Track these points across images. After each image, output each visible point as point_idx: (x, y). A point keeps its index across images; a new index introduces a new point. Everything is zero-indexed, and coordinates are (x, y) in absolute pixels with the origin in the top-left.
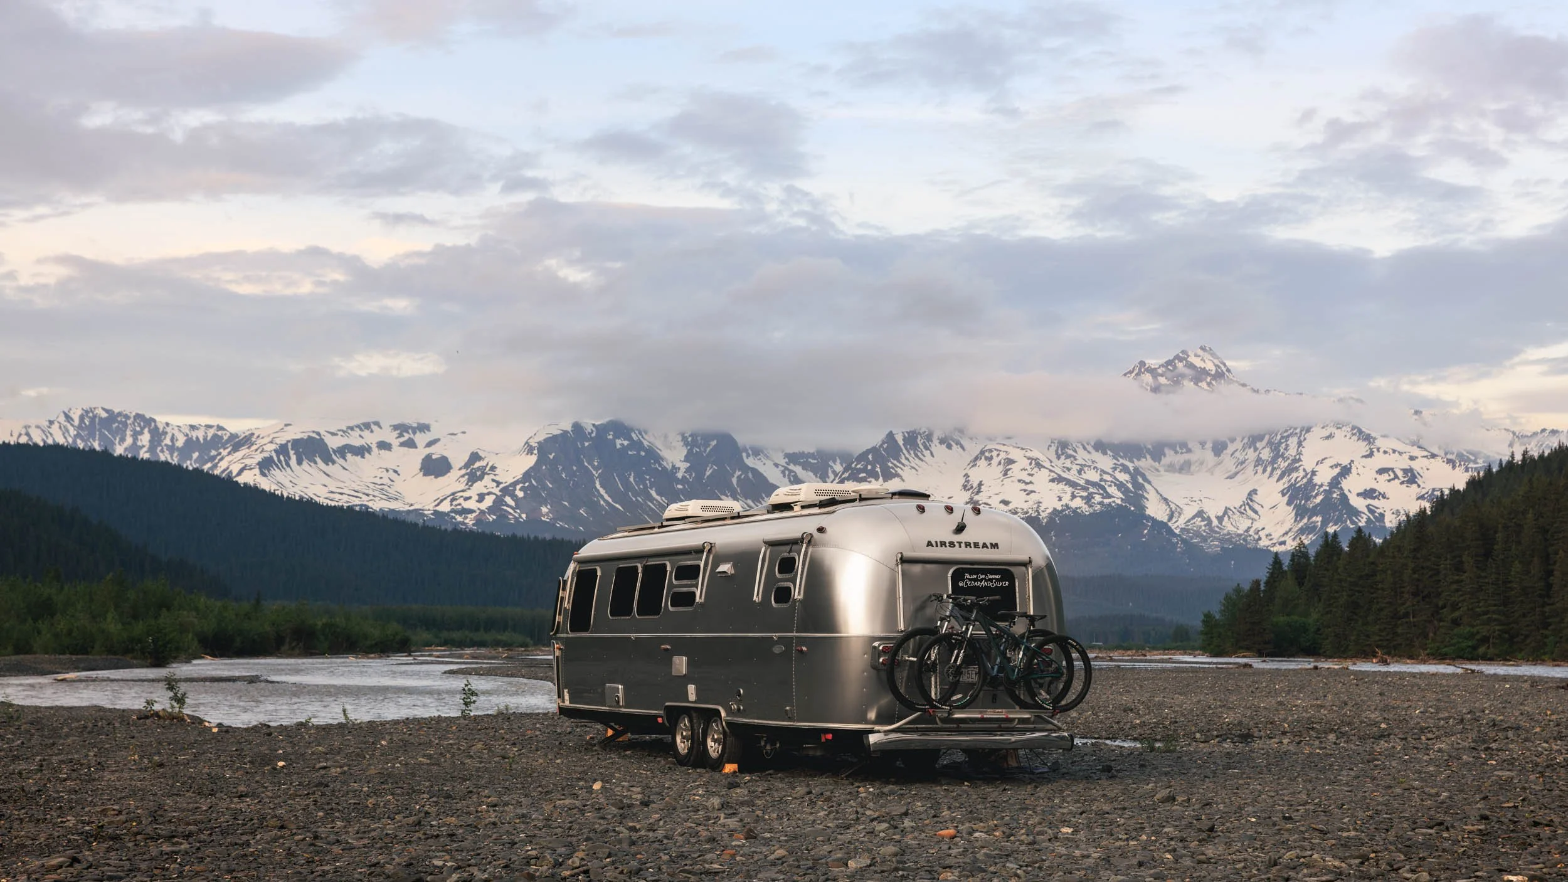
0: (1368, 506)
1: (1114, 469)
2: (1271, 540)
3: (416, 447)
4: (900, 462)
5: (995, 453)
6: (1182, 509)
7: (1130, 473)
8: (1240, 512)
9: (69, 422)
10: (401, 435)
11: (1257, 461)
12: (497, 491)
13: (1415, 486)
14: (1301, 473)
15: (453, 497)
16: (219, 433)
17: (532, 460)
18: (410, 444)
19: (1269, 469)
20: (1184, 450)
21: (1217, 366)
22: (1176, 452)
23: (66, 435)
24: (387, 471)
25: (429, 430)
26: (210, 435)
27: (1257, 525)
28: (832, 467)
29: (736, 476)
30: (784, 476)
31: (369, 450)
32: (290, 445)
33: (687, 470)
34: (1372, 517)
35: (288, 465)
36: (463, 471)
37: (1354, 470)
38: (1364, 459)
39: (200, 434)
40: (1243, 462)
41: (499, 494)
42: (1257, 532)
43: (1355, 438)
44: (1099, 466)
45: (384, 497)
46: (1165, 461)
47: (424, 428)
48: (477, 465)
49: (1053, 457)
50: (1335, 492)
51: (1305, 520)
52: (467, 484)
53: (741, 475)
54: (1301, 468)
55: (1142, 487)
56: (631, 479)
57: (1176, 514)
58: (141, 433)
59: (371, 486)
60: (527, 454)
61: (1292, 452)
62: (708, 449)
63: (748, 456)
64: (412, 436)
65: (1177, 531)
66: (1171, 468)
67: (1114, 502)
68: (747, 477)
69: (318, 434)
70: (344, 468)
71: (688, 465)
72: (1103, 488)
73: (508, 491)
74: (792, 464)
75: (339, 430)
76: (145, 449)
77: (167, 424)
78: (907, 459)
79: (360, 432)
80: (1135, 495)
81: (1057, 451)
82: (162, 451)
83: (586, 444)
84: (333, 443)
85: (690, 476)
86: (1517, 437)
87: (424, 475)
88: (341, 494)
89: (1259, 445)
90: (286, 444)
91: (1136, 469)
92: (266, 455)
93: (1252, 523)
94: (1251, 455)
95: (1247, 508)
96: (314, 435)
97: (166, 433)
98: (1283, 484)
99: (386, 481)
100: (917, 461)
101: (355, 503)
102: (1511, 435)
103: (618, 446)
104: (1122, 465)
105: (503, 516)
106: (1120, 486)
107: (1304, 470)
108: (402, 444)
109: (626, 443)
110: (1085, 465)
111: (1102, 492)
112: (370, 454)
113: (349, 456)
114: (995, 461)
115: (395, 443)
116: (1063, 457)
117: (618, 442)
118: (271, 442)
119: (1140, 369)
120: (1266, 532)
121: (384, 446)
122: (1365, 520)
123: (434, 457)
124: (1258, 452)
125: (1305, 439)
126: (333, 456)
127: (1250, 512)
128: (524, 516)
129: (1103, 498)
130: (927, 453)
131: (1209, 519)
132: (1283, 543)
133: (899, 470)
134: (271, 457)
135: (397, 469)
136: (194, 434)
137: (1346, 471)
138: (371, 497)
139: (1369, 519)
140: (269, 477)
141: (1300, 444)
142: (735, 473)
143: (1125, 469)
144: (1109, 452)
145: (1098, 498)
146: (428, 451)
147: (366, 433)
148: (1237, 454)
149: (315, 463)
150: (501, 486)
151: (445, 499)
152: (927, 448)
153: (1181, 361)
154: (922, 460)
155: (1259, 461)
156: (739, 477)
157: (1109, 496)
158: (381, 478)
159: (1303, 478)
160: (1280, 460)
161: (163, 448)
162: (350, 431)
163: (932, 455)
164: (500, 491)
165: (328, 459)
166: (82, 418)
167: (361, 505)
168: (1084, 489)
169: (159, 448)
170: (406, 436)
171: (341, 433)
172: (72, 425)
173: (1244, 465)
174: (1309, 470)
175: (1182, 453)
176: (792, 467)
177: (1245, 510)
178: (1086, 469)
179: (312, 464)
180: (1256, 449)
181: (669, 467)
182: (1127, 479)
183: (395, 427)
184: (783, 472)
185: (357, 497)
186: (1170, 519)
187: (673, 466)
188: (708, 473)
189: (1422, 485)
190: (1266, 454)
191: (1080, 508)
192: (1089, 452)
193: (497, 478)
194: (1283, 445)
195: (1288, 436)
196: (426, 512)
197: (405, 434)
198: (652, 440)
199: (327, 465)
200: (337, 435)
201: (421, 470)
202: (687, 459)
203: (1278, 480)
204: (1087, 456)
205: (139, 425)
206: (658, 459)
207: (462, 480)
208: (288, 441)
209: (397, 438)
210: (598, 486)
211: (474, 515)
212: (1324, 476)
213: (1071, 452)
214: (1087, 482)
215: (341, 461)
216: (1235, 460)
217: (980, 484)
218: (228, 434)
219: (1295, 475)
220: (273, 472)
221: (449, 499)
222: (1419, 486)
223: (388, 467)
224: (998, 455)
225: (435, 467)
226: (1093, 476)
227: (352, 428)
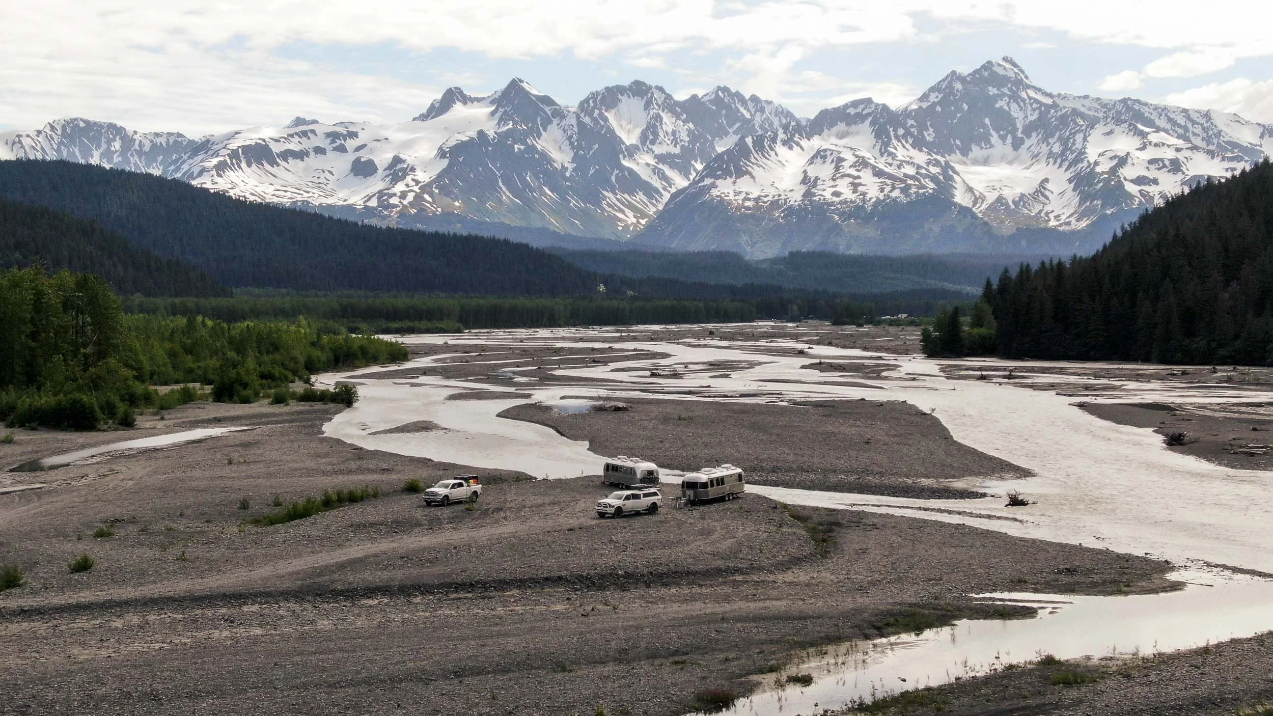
0: (1140, 191)
1: (928, 163)
2: (1058, 221)
3: (347, 152)
4: (750, 161)
5: (828, 153)
6: (984, 197)
7: (941, 166)
8: (1034, 198)
9: (54, 132)
10: (333, 142)
11: (1049, 154)
12: (416, 189)
13: (1180, 173)
14: (1085, 164)
15: (381, 194)
16: (179, 139)
17: (445, 163)
18: (342, 149)
19: (1059, 161)
20: (988, 146)
21: (1016, 73)
22: (982, 148)
23: (52, 142)
24: (324, 172)
25: (357, 137)
26: (171, 142)
27: (1048, 208)
28: (694, 166)
29: (614, 174)
30: (655, 174)
31: (307, 154)
32: (240, 151)
33: (574, 170)
34: (1143, 200)
35: (240, 167)
36: (388, 172)
37: (1129, 161)
38: (1138, 151)
39: (162, 140)
40: (1037, 155)
41: (418, 191)
42: (1047, 214)
43: (1132, 133)
44: (915, 161)
45: (322, 194)
46: (971, 155)
47: (353, 135)
48: (399, 166)
49: (877, 154)
50: (1113, 180)
51: (1088, 204)
52: (391, 183)
53: (618, 174)
54: (1086, 160)
55: (951, 178)
56: (528, 178)
57: (980, 201)
58: (114, 140)
59: (311, 184)
60: (441, 158)
61: (1078, 146)
62: (591, 152)
63: (624, 157)
64: (343, 142)
65: (980, 215)
66: (976, 162)
67: (927, 192)
68: (624, 175)
69: (264, 140)
70: (287, 169)
71: (575, 165)
72: (919, 181)
73: (426, 188)
74: (661, 164)
75: (281, 138)
76: (117, 154)
77: (135, 132)
78: (756, 159)
79: (299, 139)
80: (945, 184)
81: (880, 149)
82: (132, 155)
83: (490, 149)
84: (276, 148)
85: (577, 174)
86: (1267, 130)
87: (355, 175)
88: (286, 191)
89: (1051, 141)
90: (237, 150)
91: (947, 163)
92: (222, 159)
93: (1043, 207)
94: (1045, 149)
95: (1040, 194)
96: (261, 142)
97: (135, 140)
98: (1068, 175)
99: (322, 180)
100: (764, 160)
101: (298, 199)
102: (1262, 128)
103: (516, 150)
104: (935, 160)
105: (422, 210)
106: (934, 179)
107: (1088, 161)
108: (335, 149)
109: (522, 147)
110: (904, 161)
111: (917, 183)
112: (308, 157)
113: (290, 160)
114: (829, 159)
115: (329, 148)
116: (886, 154)
117: (516, 146)
118: (225, 148)
119: (952, 77)
120: (1055, 214)
121: (319, 151)
122: (1137, 202)
123: (362, 160)
124: (1049, 147)
125: (1089, 135)
126: (278, 160)
127: (1042, 198)
128: (439, 210)
129: (918, 189)
130: (772, 153)
131: (1007, 204)
132: (1069, 223)
133: (749, 169)
134: (225, 161)
135: (331, 170)
136: (158, 140)
137: (1122, 161)
138: (311, 194)
139: (1140, 202)
140: (224, 178)
141: (1085, 139)
142: (613, 171)
143: (937, 163)
144: (924, 149)
145: (913, 190)
146: (358, 154)
147: (304, 140)
148: (1033, 148)
149: (263, 165)
150: (420, 185)
151: (374, 195)
152: (772, 149)
153: (986, 70)
154: (768, 160)
155: (1050, 154)
156: (617, 176)
157: (924, 187)
158: (318, 178)
159: (1086, 168)
160: (1068, 152)
161: (132, 153)
162: (290, 138)
163: (777, 155)
164: (419, 189)
165: (273, 163)
166: (64, 127)
167: (303, 201)
168: (902, 181)
169: (129, 153)
170: (338, 142)
171: (283, 140)
172: (56, 134)
173: (1038, 158)
174: (1092, 161)
175: (986, 148)
176: (660, 166)
177: (1038, 196)
178: (904, 164)
179: (260, 166)
180: (1048, 144)
181: (559, 167)
182: (939, 171)
183: (328, 135)
184: (654, 171)
185: (299, 194)
186: (974, 205)
187: (563, 166)
188: (592, 171)
189: (1187, 172)
190: (1057, 148)
191: (899, 197)
192: (908, 150)
193: (416, 178)
194: (1071, 140)
195: (1075, 133)
196: (358, 207)
197: (337, 140)
198: (544, 144)
199: (273, 167)
200: (280, 141)
201: (352, 171)
202: (573, 161)
203: (1066, 170)
204: (906, 153)
205: (112, 134)
206: (550, 161)
207: (388, 179)
208: (239, 147)
209: (330, 144)
210: (500, 184)
211: (398, 209)
212: (1104, 167)
213: (892, 150)
214: (905, 175)
215: (283, 163)
216: (1031, 153)
217: (817, 179)
218: (187, 140)
219: (1080, 165)
220: (227, 173)
221: (376, 197)
222: (1183, 173)
223: (324, 169)
224: (831, 154)
225: (363, 169)
226: (910, 170)
227: (292, 136)
